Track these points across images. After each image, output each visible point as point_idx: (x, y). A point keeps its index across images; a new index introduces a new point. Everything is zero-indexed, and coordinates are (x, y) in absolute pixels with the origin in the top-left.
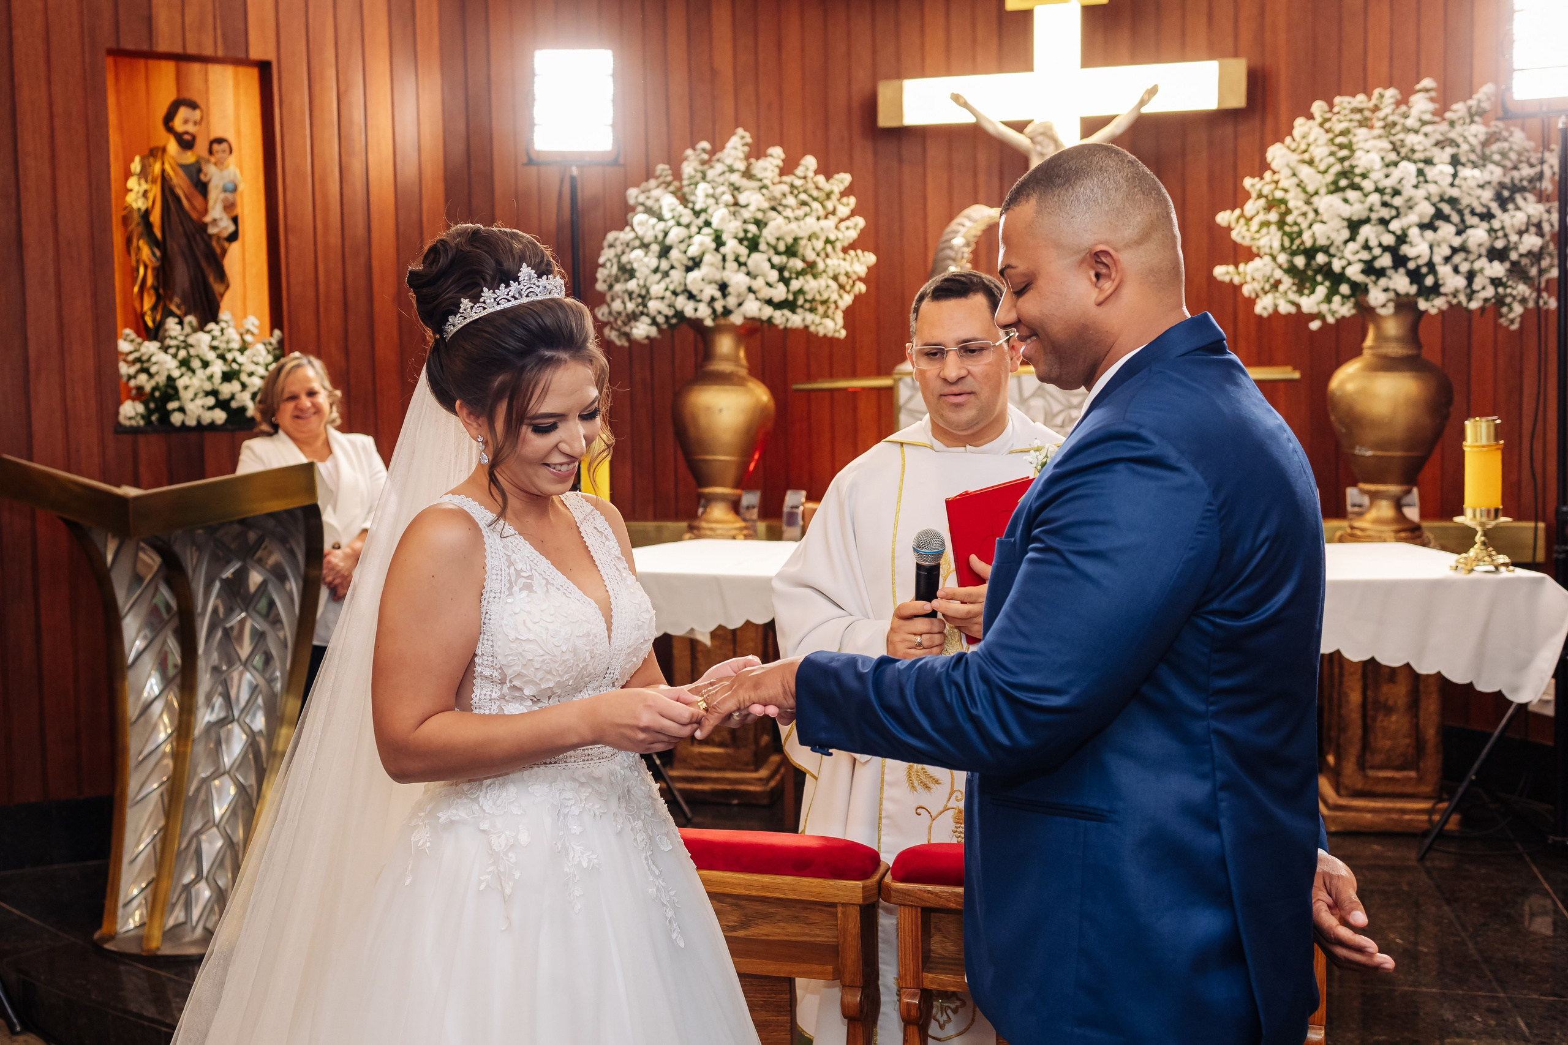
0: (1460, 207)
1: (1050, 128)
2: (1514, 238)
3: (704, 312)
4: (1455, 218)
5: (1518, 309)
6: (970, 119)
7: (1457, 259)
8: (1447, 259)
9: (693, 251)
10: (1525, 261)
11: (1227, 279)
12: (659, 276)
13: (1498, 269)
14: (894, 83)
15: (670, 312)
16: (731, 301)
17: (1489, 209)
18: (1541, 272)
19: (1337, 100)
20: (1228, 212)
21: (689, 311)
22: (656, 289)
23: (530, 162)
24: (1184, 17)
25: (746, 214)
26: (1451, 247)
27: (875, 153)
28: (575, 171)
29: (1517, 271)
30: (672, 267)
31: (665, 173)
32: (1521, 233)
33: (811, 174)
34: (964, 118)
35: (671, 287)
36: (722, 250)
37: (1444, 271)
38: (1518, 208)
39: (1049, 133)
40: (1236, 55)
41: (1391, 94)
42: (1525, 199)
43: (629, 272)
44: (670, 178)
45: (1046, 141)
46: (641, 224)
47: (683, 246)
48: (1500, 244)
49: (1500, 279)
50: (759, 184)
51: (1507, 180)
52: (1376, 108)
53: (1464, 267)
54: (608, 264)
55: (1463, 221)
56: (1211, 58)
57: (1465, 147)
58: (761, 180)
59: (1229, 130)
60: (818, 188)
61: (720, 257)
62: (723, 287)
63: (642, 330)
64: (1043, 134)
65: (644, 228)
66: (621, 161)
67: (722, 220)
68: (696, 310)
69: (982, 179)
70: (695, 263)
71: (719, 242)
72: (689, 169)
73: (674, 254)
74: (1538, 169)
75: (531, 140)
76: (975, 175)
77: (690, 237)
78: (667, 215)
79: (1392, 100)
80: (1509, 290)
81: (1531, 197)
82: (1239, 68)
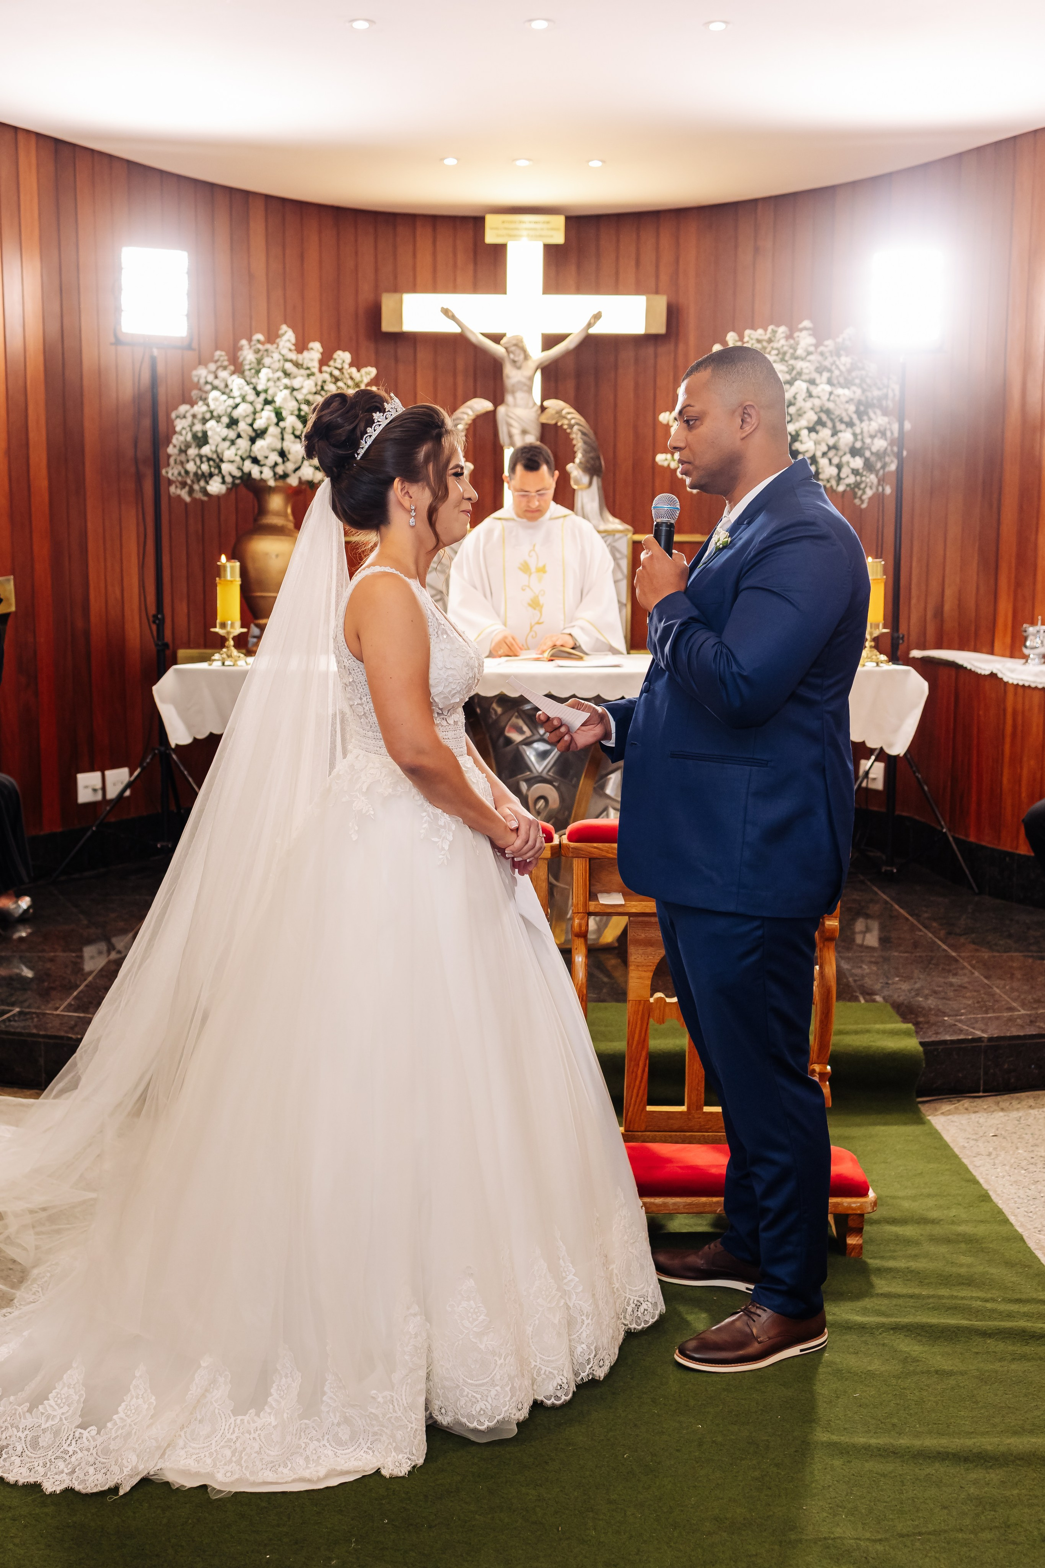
0: (833, 417)
1: (522, 341)
2: (868, 441)
3: (267, 474)
4: (829, 424)
5: (869, 493)
6: (456, 330)
7: (831, 454)
8: (824, 454)
9: (259, 424)
10: (873, 459)
11: (665, 464)
12: (227, 443)
13: (858, 463)
14: (396, 296)
15: (238, 474)
16: (290, 466)
17: (851, 419)
18: (883, 467)
19: (747, 332)
20: (668, 413)
21: (255, 471)
22: (229, 454)
23: (118, 342)
24: (617, 258)
25: (300, 397)
26: (828, 445)
27: (377, 353)
28: (155, 352)
29: (869, 466)
30: (239, 436)
31: (222, 359)
32: (872, 437)
33: (346, 366)
34: (451, 328)
35: (240, 453)
36: (282, 424)
37: (823, 462)
38: (870, 419)
39: (520, 345)
40: (657, 292)
41: (782, 330)
42: (875, 413)
43: (202, 440)
44: (226, 363)
45: (518, 351)
46: (216, 399)
47: (249, 420)
48: (858, 445)
49: (857, 470)
50: (308, 372)
51: (863, 398)
52: (770, 341)
53: (836, 461)
54: (184, 432)
55: (834, 427)
56: (638, 292)
57: (837, 372)
58: (308, 368)
59: (651, 350)
60: (351, 378)
61: (279, 430)
62: (282, 454)
63: (215, 487)
64: (516, 345)
65: (217, 403)
66: (195, 345)
67: (285, 399)
68: (261, 473)
69: (460, 380)
70: (260, 434)
71: (279, 417)
72: (248, 356)
73: (243, 426)
74: (885, 391)
75: (118, 322)
76: (455, 376)
77: (255, 413)
78: (236, 393)
79: (783, 335)
80: (864, 478)
81: (878, 412)
82: (661, 302)
